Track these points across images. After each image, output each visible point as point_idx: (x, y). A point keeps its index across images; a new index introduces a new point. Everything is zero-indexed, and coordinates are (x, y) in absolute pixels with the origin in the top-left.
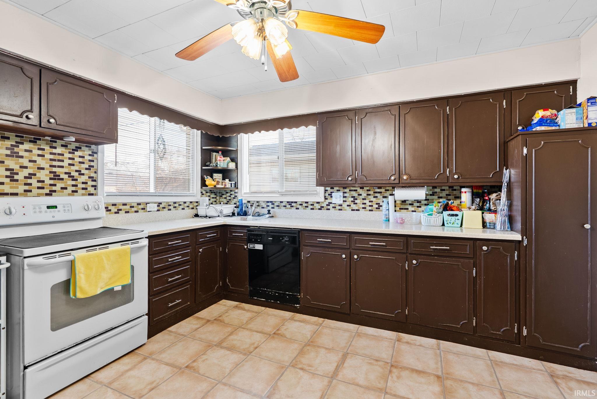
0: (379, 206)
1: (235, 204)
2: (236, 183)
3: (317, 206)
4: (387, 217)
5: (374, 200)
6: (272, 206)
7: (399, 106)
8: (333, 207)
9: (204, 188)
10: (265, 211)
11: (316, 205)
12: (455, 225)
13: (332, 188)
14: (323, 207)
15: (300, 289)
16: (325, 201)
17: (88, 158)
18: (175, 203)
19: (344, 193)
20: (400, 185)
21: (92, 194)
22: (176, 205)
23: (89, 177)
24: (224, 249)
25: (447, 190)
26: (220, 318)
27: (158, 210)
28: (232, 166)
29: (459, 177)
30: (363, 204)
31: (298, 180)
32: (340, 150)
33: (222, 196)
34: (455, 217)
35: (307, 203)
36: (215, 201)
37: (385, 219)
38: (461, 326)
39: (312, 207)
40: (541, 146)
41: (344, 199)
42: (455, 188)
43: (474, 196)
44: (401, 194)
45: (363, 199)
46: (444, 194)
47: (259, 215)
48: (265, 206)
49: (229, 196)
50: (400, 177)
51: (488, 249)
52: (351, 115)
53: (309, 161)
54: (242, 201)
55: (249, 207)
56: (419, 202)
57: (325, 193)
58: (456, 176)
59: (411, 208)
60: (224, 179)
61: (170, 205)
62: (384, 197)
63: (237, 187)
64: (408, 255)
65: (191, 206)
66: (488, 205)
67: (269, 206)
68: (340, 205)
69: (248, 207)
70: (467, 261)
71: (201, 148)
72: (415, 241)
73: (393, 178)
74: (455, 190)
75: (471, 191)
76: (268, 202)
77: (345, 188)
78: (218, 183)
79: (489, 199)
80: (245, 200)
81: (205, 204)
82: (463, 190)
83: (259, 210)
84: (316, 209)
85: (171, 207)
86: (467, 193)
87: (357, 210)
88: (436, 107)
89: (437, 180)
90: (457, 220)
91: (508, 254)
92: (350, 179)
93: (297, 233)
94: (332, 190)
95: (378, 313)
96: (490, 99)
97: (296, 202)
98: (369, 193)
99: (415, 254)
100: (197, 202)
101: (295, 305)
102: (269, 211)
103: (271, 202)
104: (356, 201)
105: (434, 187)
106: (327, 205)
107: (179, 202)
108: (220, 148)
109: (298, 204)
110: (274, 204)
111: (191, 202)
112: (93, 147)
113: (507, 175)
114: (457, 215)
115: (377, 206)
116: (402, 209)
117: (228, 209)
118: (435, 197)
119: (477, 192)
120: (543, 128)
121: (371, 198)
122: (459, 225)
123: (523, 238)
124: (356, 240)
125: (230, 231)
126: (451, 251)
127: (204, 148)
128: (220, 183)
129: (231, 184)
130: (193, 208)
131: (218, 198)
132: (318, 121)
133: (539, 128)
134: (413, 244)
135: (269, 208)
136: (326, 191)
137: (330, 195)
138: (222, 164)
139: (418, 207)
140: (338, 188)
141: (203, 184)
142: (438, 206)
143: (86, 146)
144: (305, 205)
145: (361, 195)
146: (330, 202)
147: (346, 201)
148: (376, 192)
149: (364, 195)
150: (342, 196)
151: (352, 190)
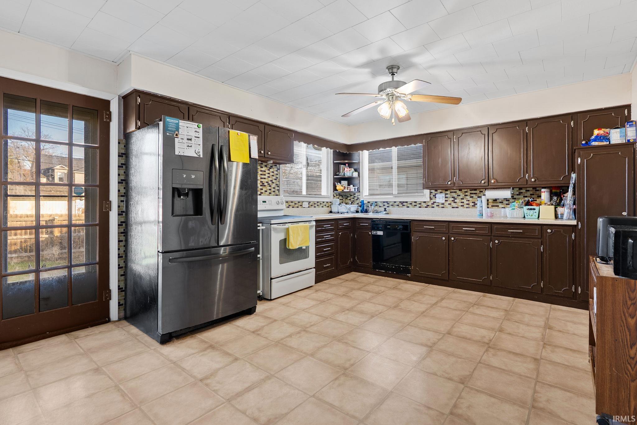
0: (475, 204)
1: (358, 204)
2: (358, 187)
3: (425, 205)
4: (481, 212)
5: (471, 199)
6: (388, 205)
7: (488, 128)
8: (437, 206)
9: (335, 191)
10: (382, 209)
11: (423, 204)
12: (533, 217)
13: (436, 191)
14: (429, 206)
15: (411, 263)
16: (430, 201)
17: (276, 172)
18: (318, 202)
19: (446, 194)
20: (489, 187)
21: (277, 195)
22: (319, 204)
23: (276, 185)
24: (354, 235)
25: (531, 191)
26: (347, 295)
27: (309, 207)
28: (355, 174)
29: (535, 180)
30: (461, 202)
31: (405, 186)
32: (442, 162)
33: (347, 198)
34: (533, 210)
35: (415, 202)
36: (342, 202)
37: (478, 214)
38: (532, 288)
39: (420, 205)
40: (591, 157)
41: (446, 199)
42: (536, 189)
43: (552, 194)
44: (491, 194)
45: (462, 199)
46: (528, 194)
47: (377, 212)
48: (382, 205)
49: (353, 198)
50: (489, 181)
51: (552, 232)
52: (450, 135)
53: (417, 167)
54: (364, 202)
55: (370, 206)
56: (507, 200)
57: (430, 194)
58: (533, 180)
59: (501, 205)
60: (349, 185)
61: (315, 204)
62: (479, 197)
63: (359, 191)
64: (492, 237)
65: (327, 205)
67: (384, 205)
68: (442, 204)
69: (368, 207)
70: (536, 240)
71: (333, 162)
72: (497, 227)
73: (483, 182)
75: (549, 190)
76: (384, 202)
77: (446, 190)
78: (345, 188)
79: (565, 196)
80: (365, 201)
81: (337, 204)
82: (543, 190)
83: (377, 208)
84: (423, 207)
85: (316, 205)
86: (546, 193)
87: (456, 207)
88: (517, 128)
89: (518, 183)
90: (534, 213)
91: (566, 235)
92: (449, 183)
93: (409, 223)
94: (436, 192)
95: (470, 279)
96: (560, 121)
97: (407, 202)
98: (467, 194)
99: (498, 236)
100: (331, 202)
101: (408, 275)
102: (385, 209)
103: (387, 202)
104: (456, 201)
105: (520, 189)
106: (432, 204)
107: (320, 202)
108: (346, 161)
109: (408, 204)
110: (389, 204)
111: (327, 202)
112: (278, 165)
113: (574, 178)
114: (534, 209)
115: (473, 204)
116: (494, 206)
117: (354, 207)
118: (522, 196)
119: (555, 192)
120: (597, 143)
121: (468, 198)
122: (537, 217)
123: (578, 223)
124: (453, 227)
125: (358, 222)
126: (524, 233)
127: (335, 162)
128: (346, 188)
129: (355, 188)
130: (328, 207)
131: (344, 199)
132: (424, 140)
133: (594, 143)
134: (496, 229)
135: (385, 207)
136: (431, 193)
137: (435, 196)
138: (348, 173)
139: (507, 204)
140: (441, 191)
141: (335, 189)
142: (520, 203)
143: (275, 165)
144: (414, 204)
145: (460, 195)
146: (434, 201)
147: (447, 201)
148: (472, 194)
149: (462, 196)
150: (444, 197)
151: (452, 192)
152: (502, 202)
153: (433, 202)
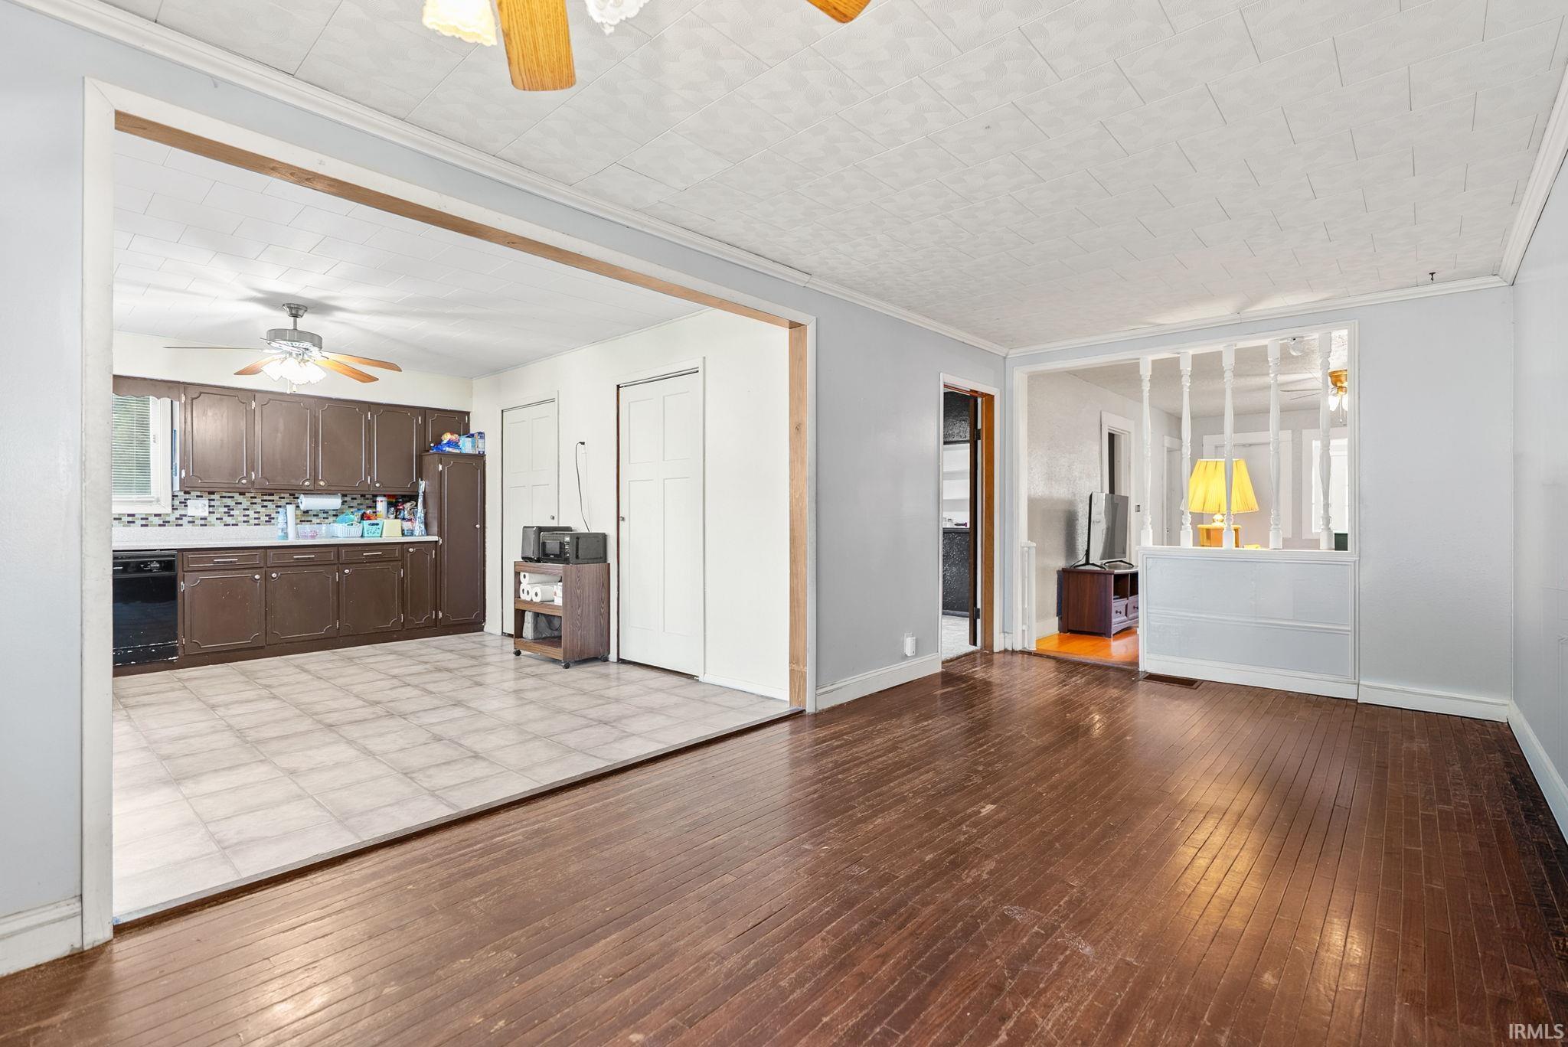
0: (270, 519)
3: (157, 521)
4: (285, 531)
5: (262, 510)
8: (189, 522)
11: (152, 519)
12: (376, 535)
13: (187, 493)
14: (168, 522)
16: (173, 513)
19: (210, 500)
20: (314, 491)
29: (379, 486)
30: (244, 516)
34: (373, 525)
37: (279, 533)
38: (392, 626)
39: (143, 522)
40: (451, 466)
41: (211, 509)
42: (367, 496)
43: (390, 505)
44: (307, 502)
45: (244, 509)
46: (355, 503)
50: (316, 482)
51: (414, 551)
52: (245, 397)
56: (328, 512)
57: (173, 499)
58: (377, 485)
59: (315, 520)
62: (279, 507)
64: (341, 565)
66: (402, 514)
68: (202, 519)
70: (395, 563)
72: (346, 550)
73: (306, 483)
74: (368, 499)
75: (386, 500)
77: (212, 493)
79: (404, 508)
82: (379, 499)
84: (155, 525)
86: (384, 503)
87: (233, 525)
88: (357, 410)
89: (356, 488)
90: (378, 530)
91: (428, 553)
92: (222, 481)
93: (176, 556)
94: (188, 497)
95: (303, 635)
96: (408, 413)
98: (254, 501)
99: (346, 564)
101: (170, 659)
104: (232, 513)
105: (346, 496)
106: (177, 519)
113: (423, 485)
114: (377, 524)
115: (267, 518)
116: (304, 521)
119: (392, 501)
120: (451, 450)
121: (258, 508)
122: (381, 532)
123: (438, 539)
124: (276, 557)
132: (183, 395)
133: (448, 449)
134: (345, 553)
136: (174, 496)
137: (184, 503)
139: (334, 517)
140: (199, 494)
142: (356, 516)
145: (241, 503)
146: (183, 513)
147: (214, 513)
148: (266, 501)
149: (246, 503)
150: (207, 506)
151: (225, 497)
152: (318, 515)
153: (180, 515)
